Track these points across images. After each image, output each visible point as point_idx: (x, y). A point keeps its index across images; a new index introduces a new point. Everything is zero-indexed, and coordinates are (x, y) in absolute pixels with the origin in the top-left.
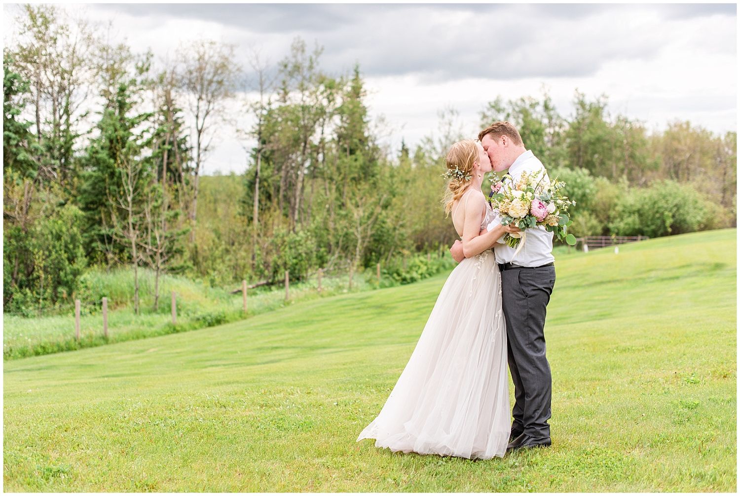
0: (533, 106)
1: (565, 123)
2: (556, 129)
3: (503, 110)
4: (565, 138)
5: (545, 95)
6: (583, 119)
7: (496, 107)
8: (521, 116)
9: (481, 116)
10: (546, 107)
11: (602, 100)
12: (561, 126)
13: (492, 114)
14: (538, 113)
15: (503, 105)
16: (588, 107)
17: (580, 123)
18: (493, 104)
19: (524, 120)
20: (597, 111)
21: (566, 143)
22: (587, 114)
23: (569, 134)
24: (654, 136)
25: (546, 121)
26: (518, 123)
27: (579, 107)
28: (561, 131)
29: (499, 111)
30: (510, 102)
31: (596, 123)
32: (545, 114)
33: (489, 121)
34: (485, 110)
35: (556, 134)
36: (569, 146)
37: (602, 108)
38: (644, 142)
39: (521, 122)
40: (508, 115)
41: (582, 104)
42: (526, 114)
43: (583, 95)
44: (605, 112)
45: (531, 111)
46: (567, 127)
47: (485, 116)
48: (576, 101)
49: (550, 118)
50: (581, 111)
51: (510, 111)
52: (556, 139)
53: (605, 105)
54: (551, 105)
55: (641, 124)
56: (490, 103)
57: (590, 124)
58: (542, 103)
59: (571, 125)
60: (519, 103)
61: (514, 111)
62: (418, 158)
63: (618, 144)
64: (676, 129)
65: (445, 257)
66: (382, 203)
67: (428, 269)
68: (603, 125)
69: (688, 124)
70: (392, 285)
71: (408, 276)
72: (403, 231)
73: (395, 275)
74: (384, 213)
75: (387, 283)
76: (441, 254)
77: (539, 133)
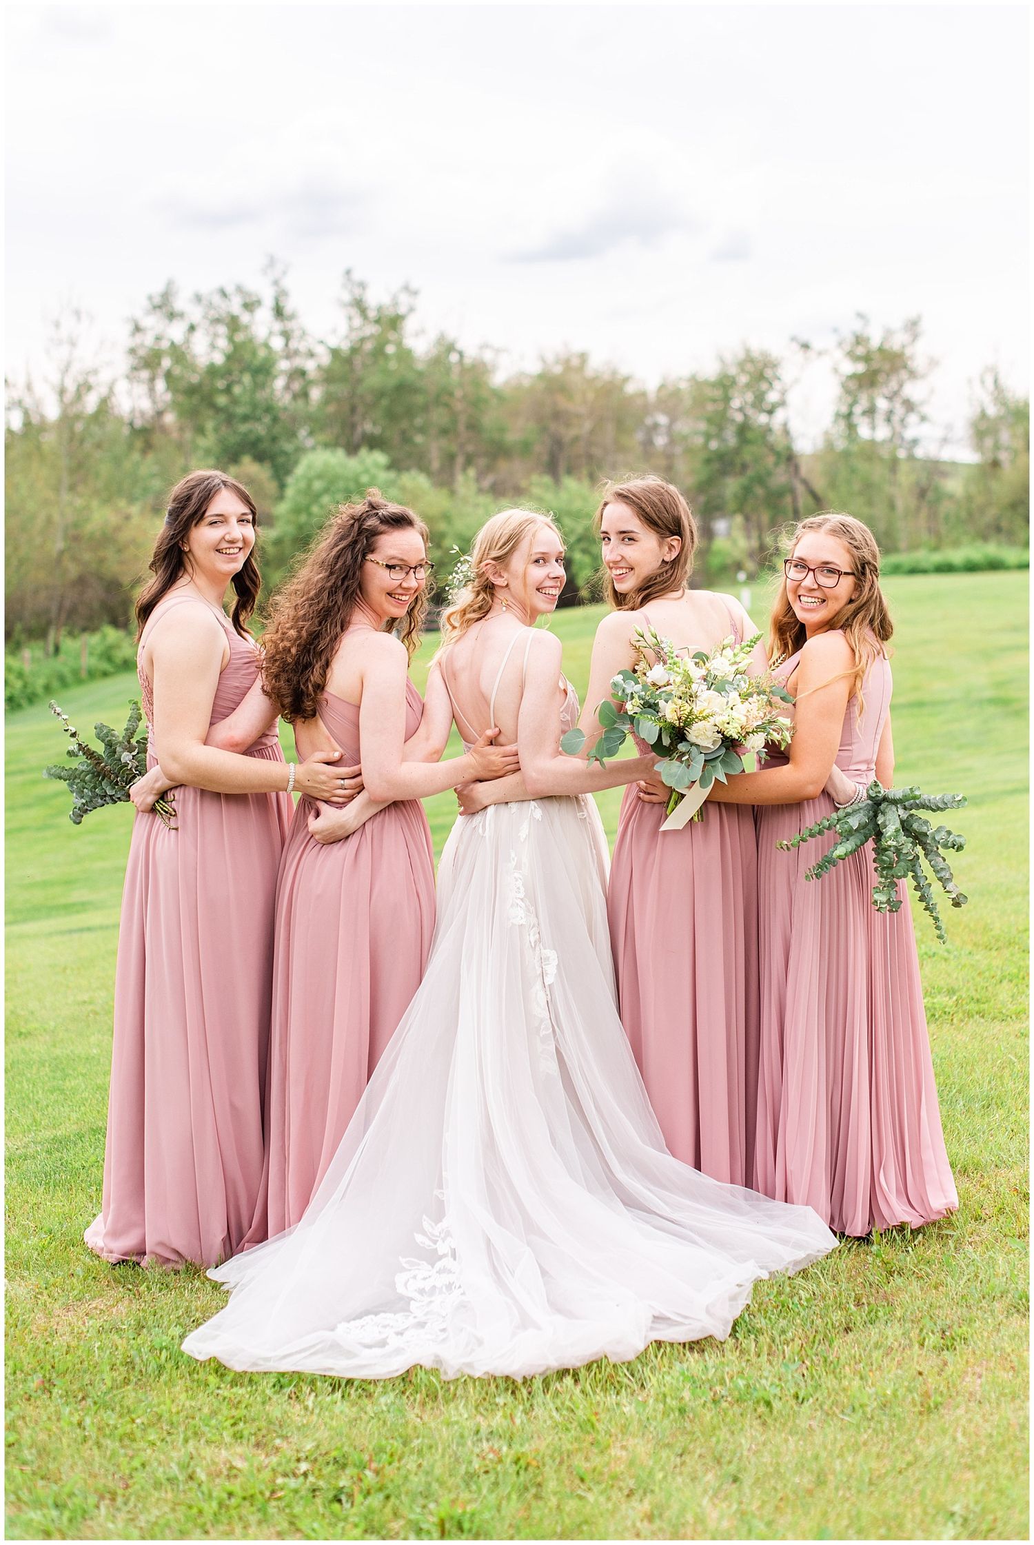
0: (249, 306)
1: (319, 350)
2: (298, 362)
3: (181, 315)
4: (318, 381)
5: (277, 284)
6: (363, 340)
7: (164, 306)
8: (222, 330)
9: (129, 327)
10: (279, 312)
11: (404, 299)
12: (311, 355)
13: (154, 323)
14: (262, 325)
15: (180, 303)
16: (372, 314)
17: (354, 350)
18: (157, 300)
19: (231, 339)
20: (394, 322)
21: (316, 394)
22: (371, 330)
23: (329, 377)
24: (509, 381)
26: (213, 346)
27: (354, 312)
28: (310, 366)
29: (172, 316)
30: (198, 298)
31: (390, 349)
32: (277, 326)
33: (148, 340)
34: (139, 315)
35: (302, 373)
36: (325, 403)
37: (402, 318)
38: (497, 395)
39: (223, 343)
40: (192, 328)
41: (359, 306)
42: (234, 324)
43: (362, 285)
44: (410, 325)
45: (245, 318)
46: (324, 358)
47: (138, 329)
48: (347, 297)
49: (286, 335)
50: (358, 321)
51: (195, 314)
52: (297, 386)
53: (412, 309)
54: (289, 308)
55: (488, 356)
56: (150, 298)
57: (379, 352)
58: (268, 302)
59: (335, 353)
60: (217, 299)
61: (205, 317)
63: (442, 397)
65: (62, 656)
67: (25, 686)
68: (405, 355)
76: (51, 648)
77: (263, 371)
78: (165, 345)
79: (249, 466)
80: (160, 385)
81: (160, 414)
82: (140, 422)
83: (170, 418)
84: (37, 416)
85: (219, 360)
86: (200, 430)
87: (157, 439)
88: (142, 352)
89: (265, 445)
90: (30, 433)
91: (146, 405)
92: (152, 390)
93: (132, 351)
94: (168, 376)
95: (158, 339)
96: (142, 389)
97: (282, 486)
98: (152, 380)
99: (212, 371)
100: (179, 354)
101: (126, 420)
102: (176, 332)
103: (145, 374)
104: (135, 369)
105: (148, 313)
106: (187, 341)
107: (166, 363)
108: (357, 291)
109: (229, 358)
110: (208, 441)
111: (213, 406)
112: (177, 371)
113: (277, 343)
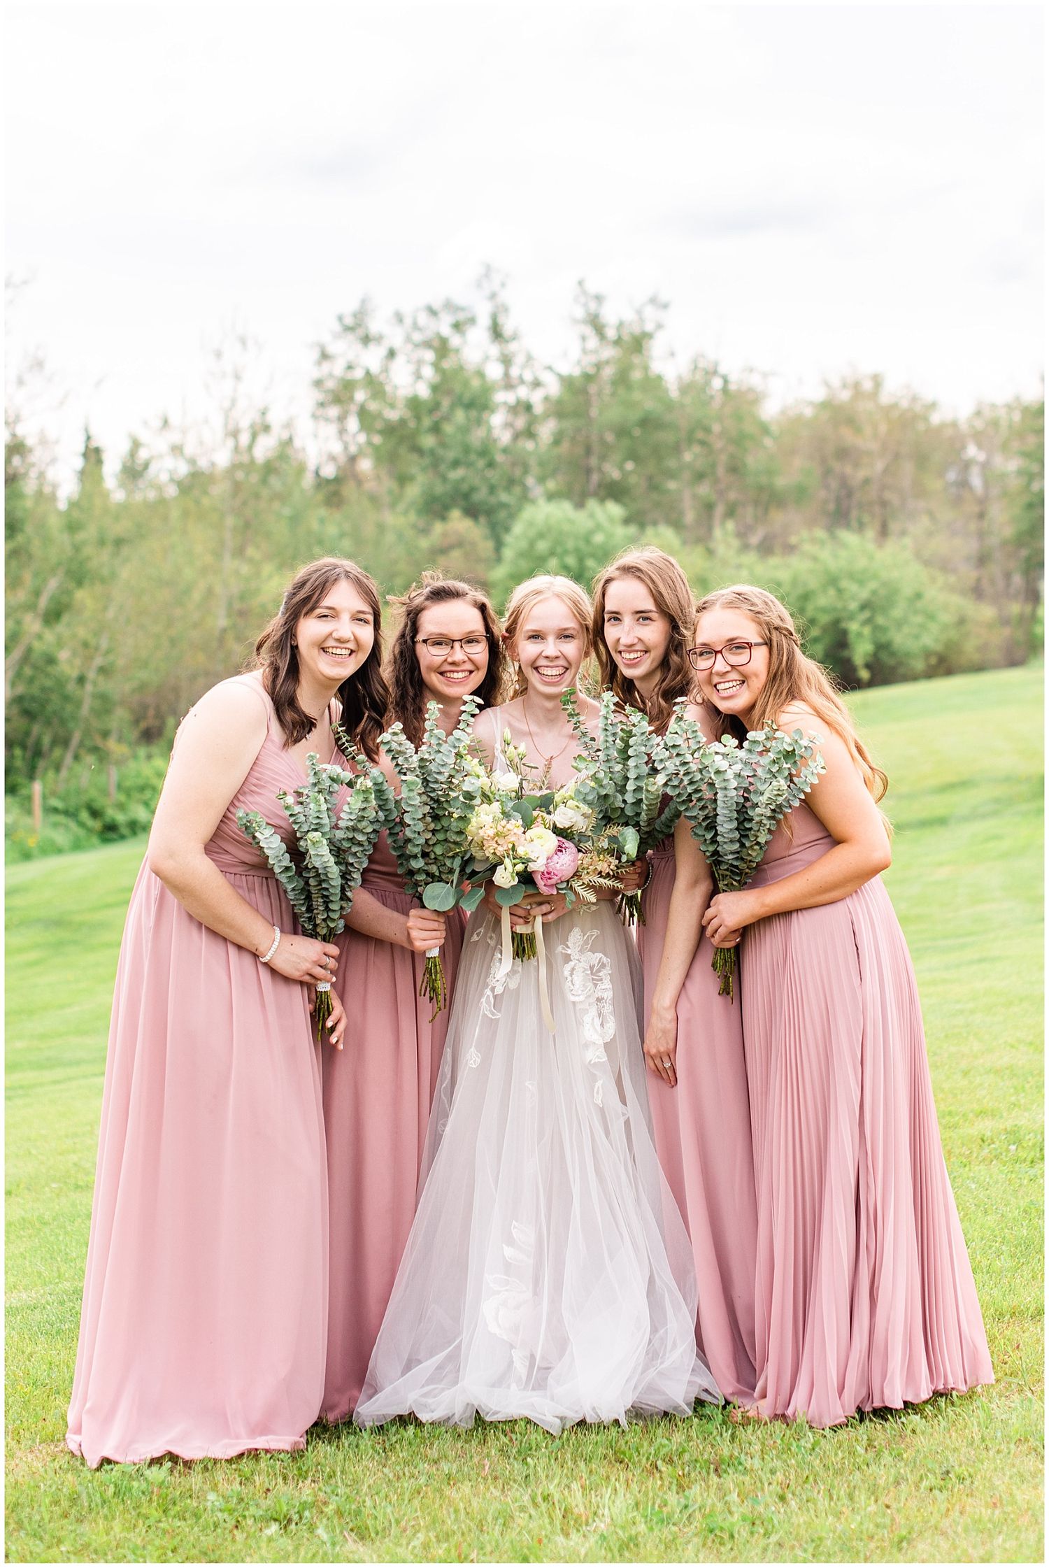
0: (461, 325)
1: (547, 378)
2: (523, 392)
3: (379, 339)
4: (546, 416)
6: (599, 366)
7: (358, 328)
8: (429, 356)
9: (315, 354)
10: (497, 332)
11: (650, 312)
12: (537, 384)
13: (345, 349)
14: (475, 349)
15: (376, 325)
16: (611, 333)
17: (591, 378)
18: (349, 321)
19: (436, 366)
20: (637, 344)
21: (546, 430)
22: (608, 353)
23: (558, 409)
24: (783, 412)
25: (492, 370)
26: (418, 376)
27: (589, 331)
28: (536, 398)
29: (366, 340)
30: (400, 318)
31: (636, 375)
32: (494, 350)
33: (338, 369)
34: (326, 339)
35: (527, 408)
36: (557, 441)
37: (647, 336)
38: (765, 429)
39: (428, 372)
40: (392, 354)
41: (596, 324)
42: (442, 348)
43: (599, 299)
44: (658, 346)
45: (455, 341)
46: (553, 388)
47: (325, 356)
48: (580, 313)
49: (506, 361)
50: (593, 342)
51: (396, 337)
52: (521, 423)
53: (660, 326)
54: (508, 328)
55: (755, 381)
56: (340, 318)
58: (484, 321)
59: (567, 382)
60: (423, 319)
61: (408, 339)
62: (133, 472)
63: (697, 433)
64: (845, 396)
66: (43, 602)
68: (653, 384)
69: (877, 381)
70: (77, 846)
71: (120, 818)
72: (106, 686)
73: (84, 815)
74: (49, 636)
75: (60, 837)
77: (478, 404)
78: (358, 374)
79: (458, 523)
80: (353, 424)
81: (353, 459)
82: (329, 471)
83: (365, 465)
84: (203, 463)
85: (424, 392)
86: (404, 477)
87: (349, 490)
88: (330, 384)
89: (480, 495)
90: (195, 483)
91: (336, 448)
92: (342, 432)
93: (318, 383)
94: (364, 414)
95: (350, 367)
96: (331, 430)
97: (499, 546)
98: (342, 419)
99: (414, 404)
100: (373, 383)
101: (311, 469)
102: (372, 359)
103: (334, 411)
104: (322, 405)
105: (336, 336)
106: (385, 370)
107: (360, 396)
108: (593, 306)
109: (435, 388)
110: (413, 491)
111: (418, 450)
112: (373, 406)
113: (494, 372)
